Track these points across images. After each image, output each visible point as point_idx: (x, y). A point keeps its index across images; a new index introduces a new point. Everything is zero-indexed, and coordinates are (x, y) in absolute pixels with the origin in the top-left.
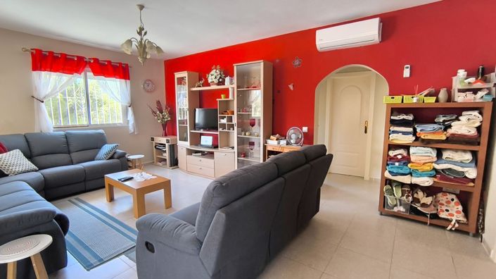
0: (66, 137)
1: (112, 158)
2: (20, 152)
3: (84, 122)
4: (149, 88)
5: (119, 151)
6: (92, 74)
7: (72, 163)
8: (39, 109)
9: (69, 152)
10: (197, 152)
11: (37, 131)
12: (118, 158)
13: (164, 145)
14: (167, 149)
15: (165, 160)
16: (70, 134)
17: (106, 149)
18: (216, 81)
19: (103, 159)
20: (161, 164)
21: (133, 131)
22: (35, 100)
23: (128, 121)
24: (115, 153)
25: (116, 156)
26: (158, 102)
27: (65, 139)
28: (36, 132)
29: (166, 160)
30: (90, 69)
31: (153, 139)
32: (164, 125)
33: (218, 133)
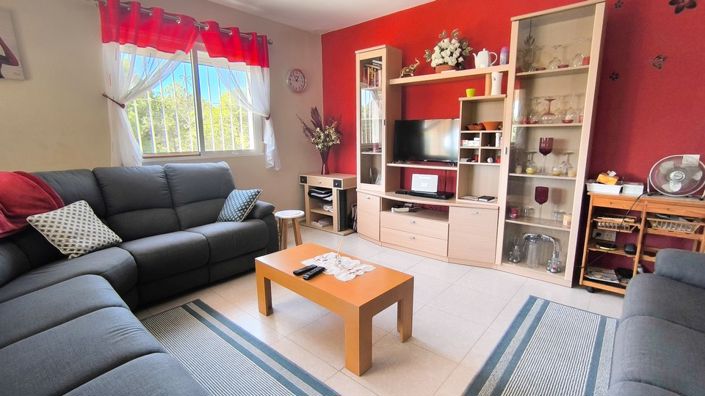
0: (167, 175)
1: (249, 217)
2: (88, 208)
3: (192, 146)
4: (297, 85)
5: (262, 203)
6: (207, 54)
7: (178, 227)
8: (118, 120)
9: (173, 205)
10: (400, 205)
11: (113, 164)
12: (261, 218)
13: (329, 191)
14: (334, 197)
15: (329, 219)
16: (174, 170)
17: (238, 199)
18: (452, 61)
19: (235, 220)
20: (319, 225)
21: (272, 163)
22: (110, 102)
23: (265, 146)
24: (255, 207)
25: (257, 214)
26: (315, 112)
27: (163, 180)
28: (112, 166)
29: (331, 217)
30: (203, 45)
31: (304, 180)
32: (325, 155)
33: (457, 169)
